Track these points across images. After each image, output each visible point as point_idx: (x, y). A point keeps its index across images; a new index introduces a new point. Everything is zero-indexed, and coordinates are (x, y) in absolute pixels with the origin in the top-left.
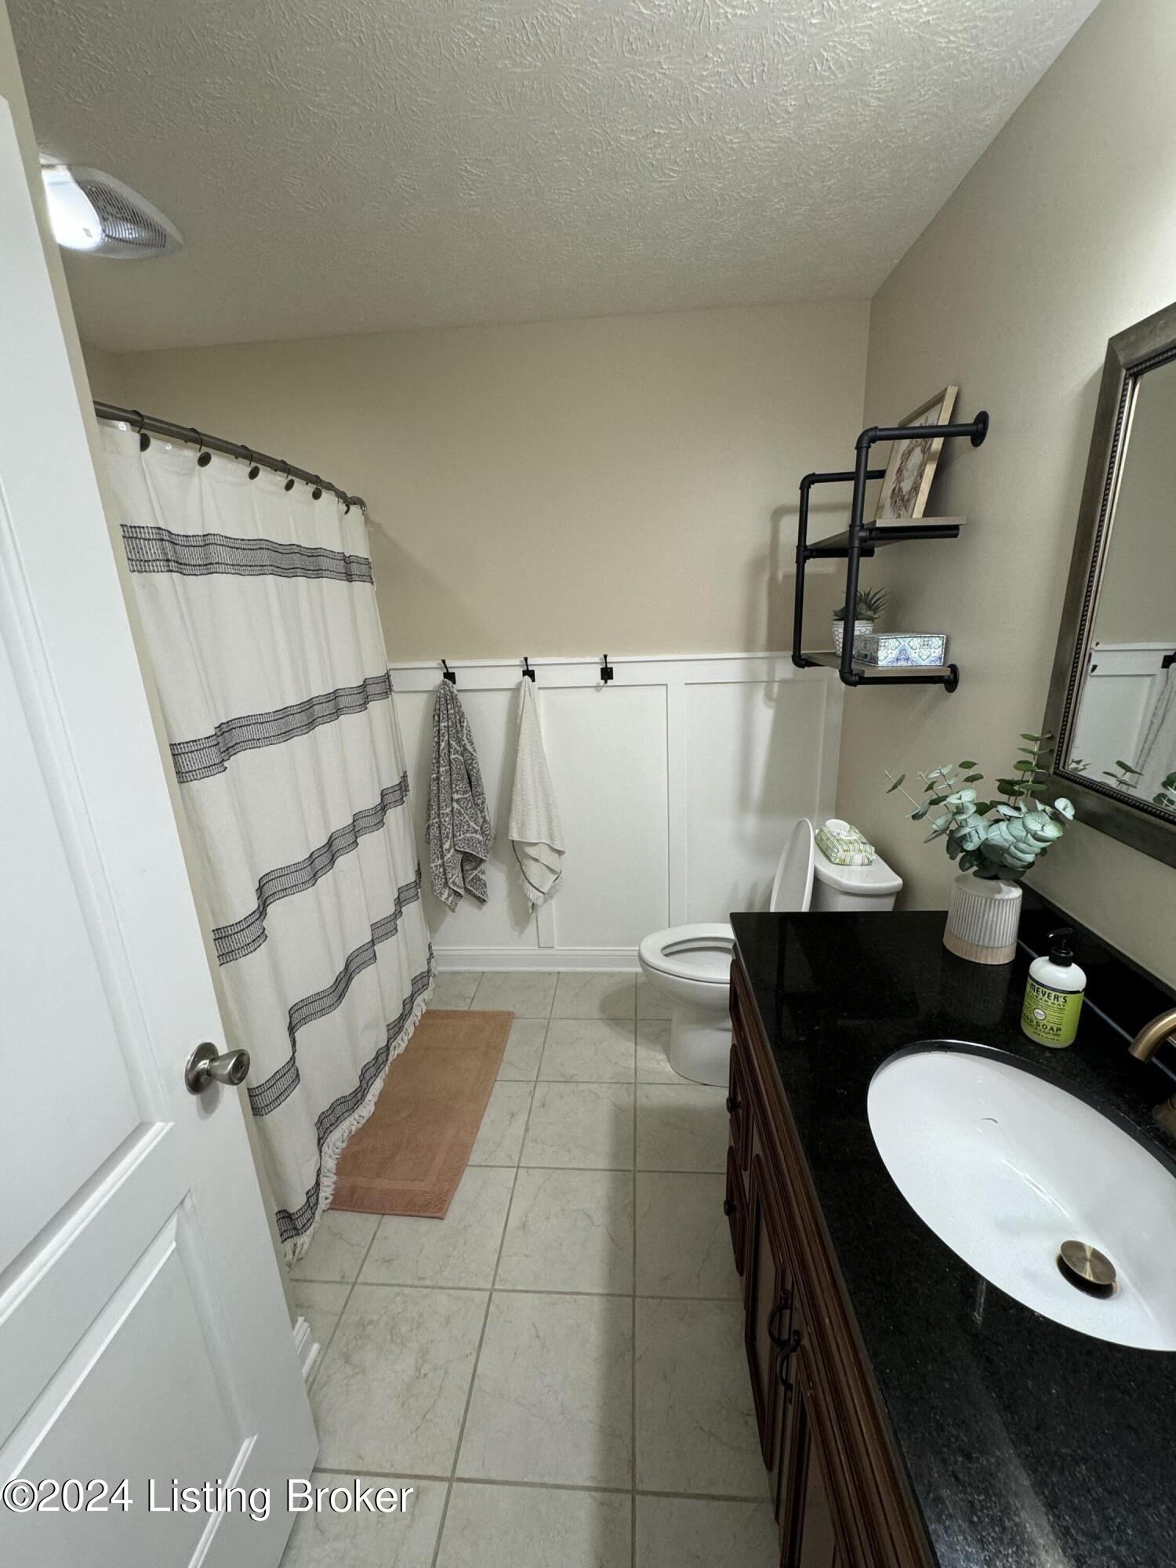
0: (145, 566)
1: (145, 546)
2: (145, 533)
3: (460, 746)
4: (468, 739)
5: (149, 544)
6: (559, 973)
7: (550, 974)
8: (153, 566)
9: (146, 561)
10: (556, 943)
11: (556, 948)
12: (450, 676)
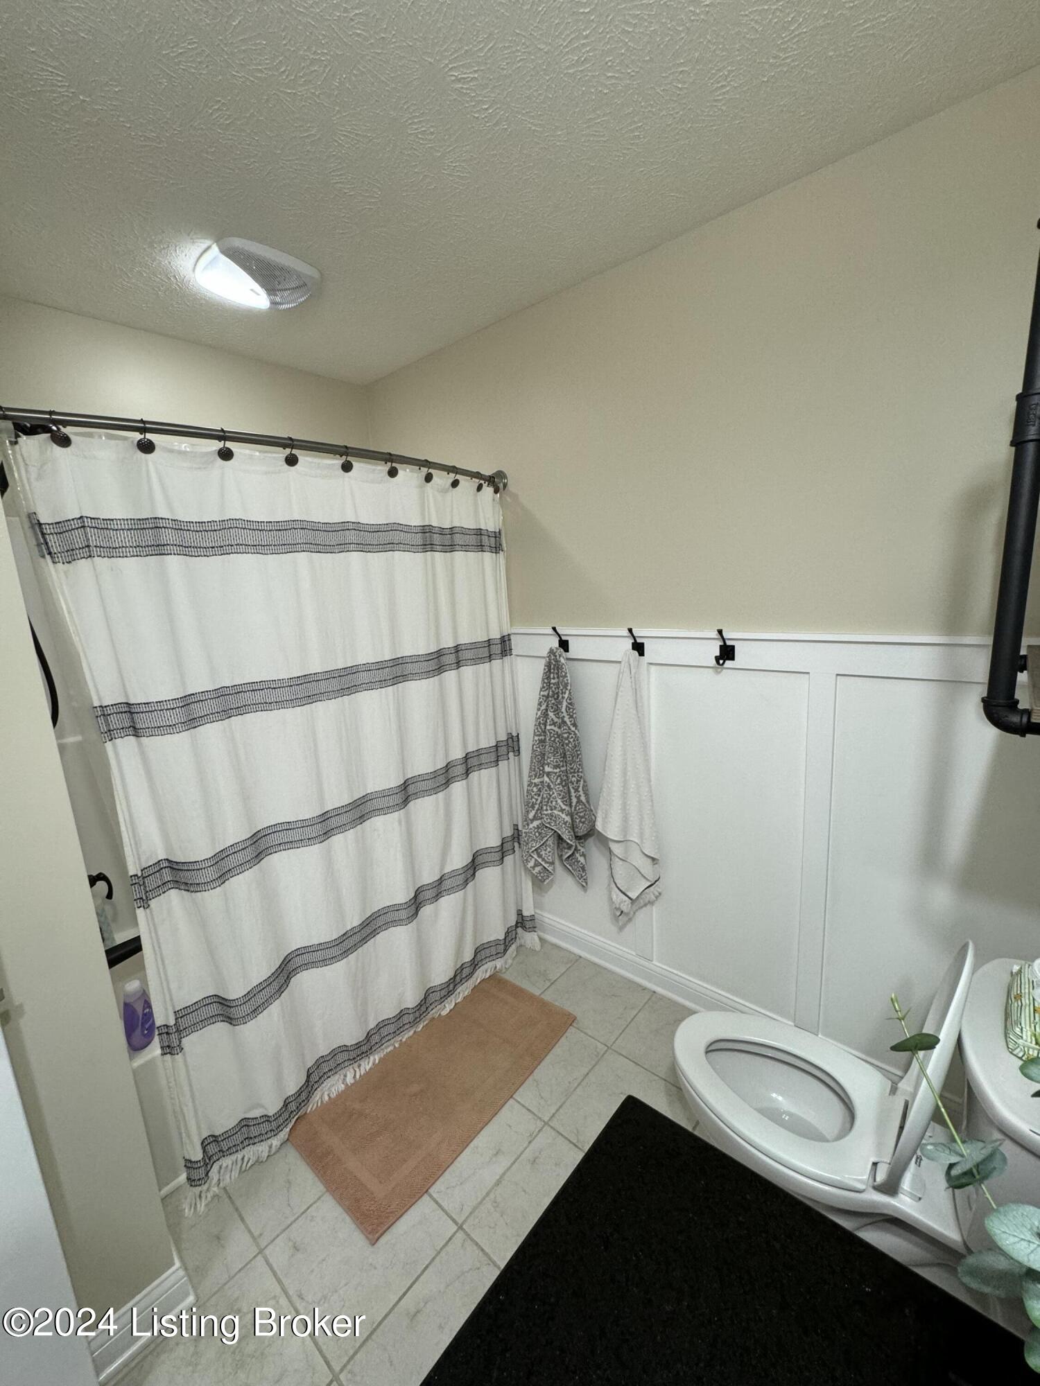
0: (113, 552)
1: (114, 536)
2: (114, 524)
3: (558, 718)
4: (567, 712)
5: (117, 534)
6: (654, 992)
7: (645, 989)
8: (119, 552)
9: (114, 548)
10: (655, 957)
11: (654, 962)
12: (564, 645)
